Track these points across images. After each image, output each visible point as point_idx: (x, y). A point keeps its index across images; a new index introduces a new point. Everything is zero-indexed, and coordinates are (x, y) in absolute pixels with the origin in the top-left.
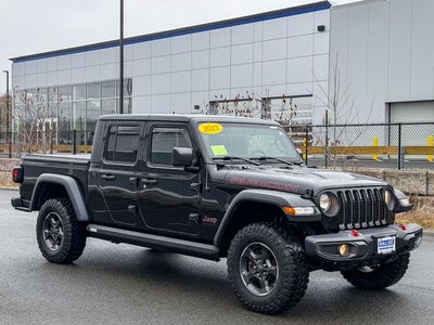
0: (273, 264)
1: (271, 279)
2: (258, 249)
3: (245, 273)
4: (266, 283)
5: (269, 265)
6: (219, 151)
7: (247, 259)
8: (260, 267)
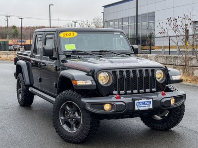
0: (80, 115)
1: (77, 123)
2: (71, 105)
3: (62, 118)
4: (74, 125)
5: (77, 116)
6: (70, 47)
7: (64, 110)
8: (72, 116)
